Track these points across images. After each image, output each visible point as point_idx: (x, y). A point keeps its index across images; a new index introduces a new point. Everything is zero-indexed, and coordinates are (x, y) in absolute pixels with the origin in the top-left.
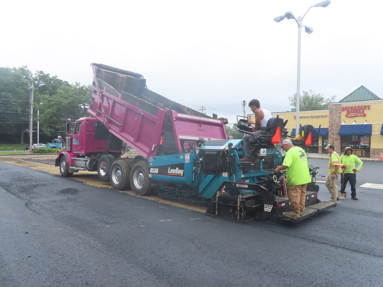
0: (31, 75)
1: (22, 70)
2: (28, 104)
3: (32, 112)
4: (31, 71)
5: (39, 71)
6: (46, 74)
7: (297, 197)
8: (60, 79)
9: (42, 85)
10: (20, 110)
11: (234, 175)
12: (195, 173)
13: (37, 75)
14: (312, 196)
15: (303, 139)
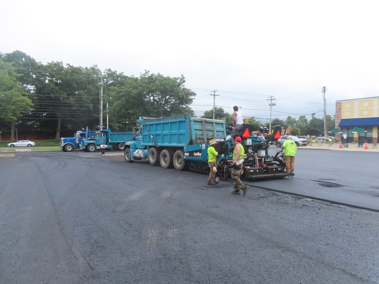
0: (101, 74)
1: (93, 69)
2: (98, 100)
3: (102, 108)
4: (101, 70)
5: (107, 69)
6: (113, 71)
8: (126, 76)
9: (110, 82)
10: (91, 106)
11: (227, 155)
13: (106, 73)
14: (279, 169)
15: (273, 135)
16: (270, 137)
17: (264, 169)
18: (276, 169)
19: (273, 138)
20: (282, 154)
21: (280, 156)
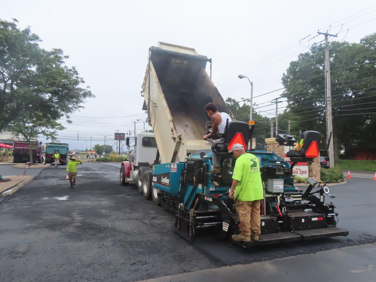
7: (244, 216)
11: (205, 187)
12: (182, 183)
14: (314, 219)
15: (303, 150)
16: (296, 154)
17: (280, 218)
18: (308, 219)
19: (303, 156)
20: (320, 188)
21: (317, 192)
